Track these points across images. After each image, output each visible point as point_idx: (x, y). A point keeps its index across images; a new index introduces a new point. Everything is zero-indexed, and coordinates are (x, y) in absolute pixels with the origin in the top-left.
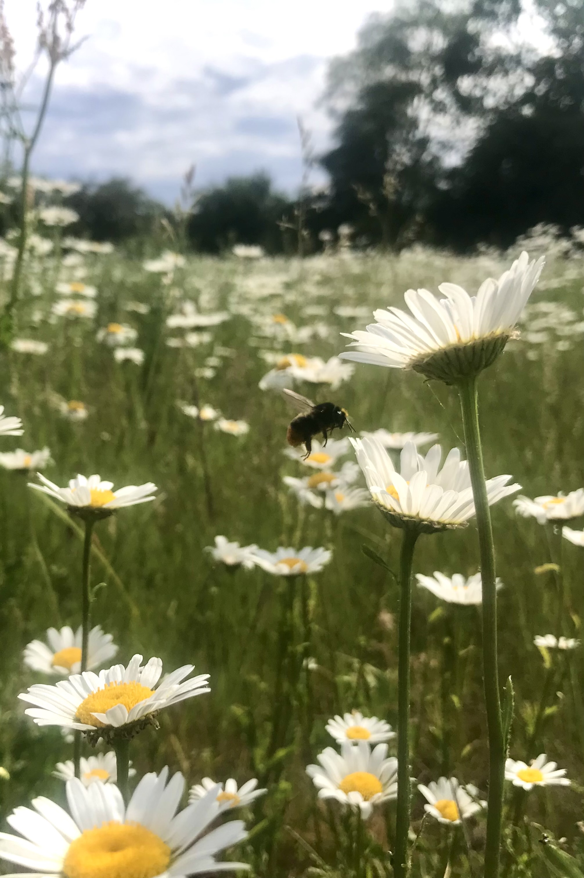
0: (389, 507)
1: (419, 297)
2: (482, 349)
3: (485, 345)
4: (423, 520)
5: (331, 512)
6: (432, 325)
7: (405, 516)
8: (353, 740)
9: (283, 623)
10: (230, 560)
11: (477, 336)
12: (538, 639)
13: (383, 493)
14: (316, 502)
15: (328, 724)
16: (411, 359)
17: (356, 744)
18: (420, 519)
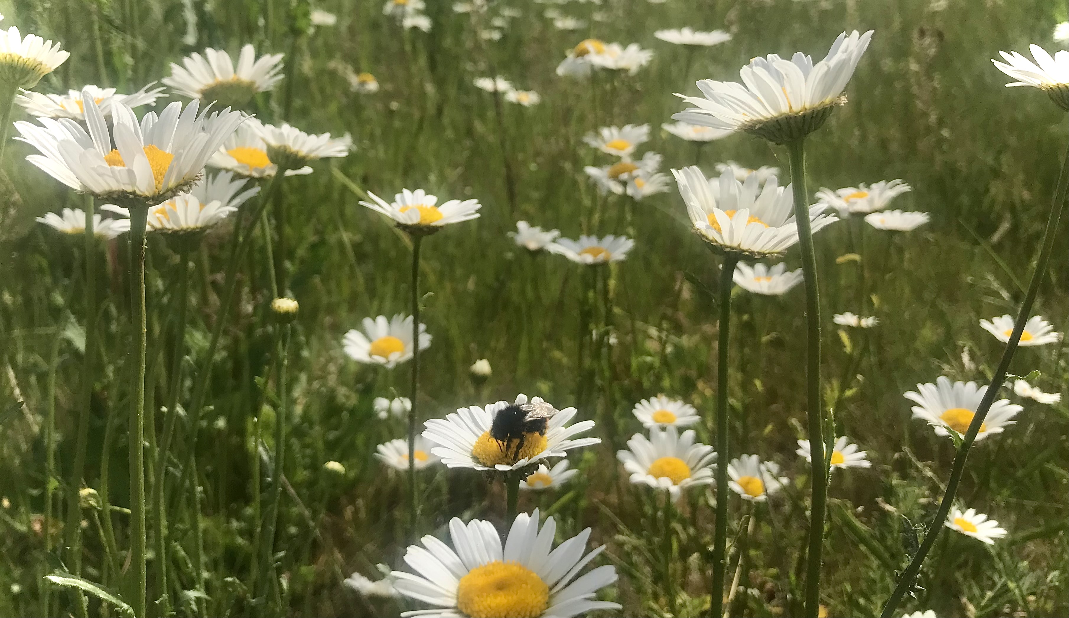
0: (711, 238)
1: (753, 73)
2: (812, 117)
3: (815, 113)
4: (744, 251)
5: (632, 198)
6: (763, 96)
7: (727, 247)
8: (660, 424)
9: (583, 302)
10: (533, 246)
11: (807, 106)
12: (837, 317)
13: (708, 227)
14: (618, 189)
15: (635, 408)
16: (742, 123)
17: (663, 429)
18: (741, 249)
